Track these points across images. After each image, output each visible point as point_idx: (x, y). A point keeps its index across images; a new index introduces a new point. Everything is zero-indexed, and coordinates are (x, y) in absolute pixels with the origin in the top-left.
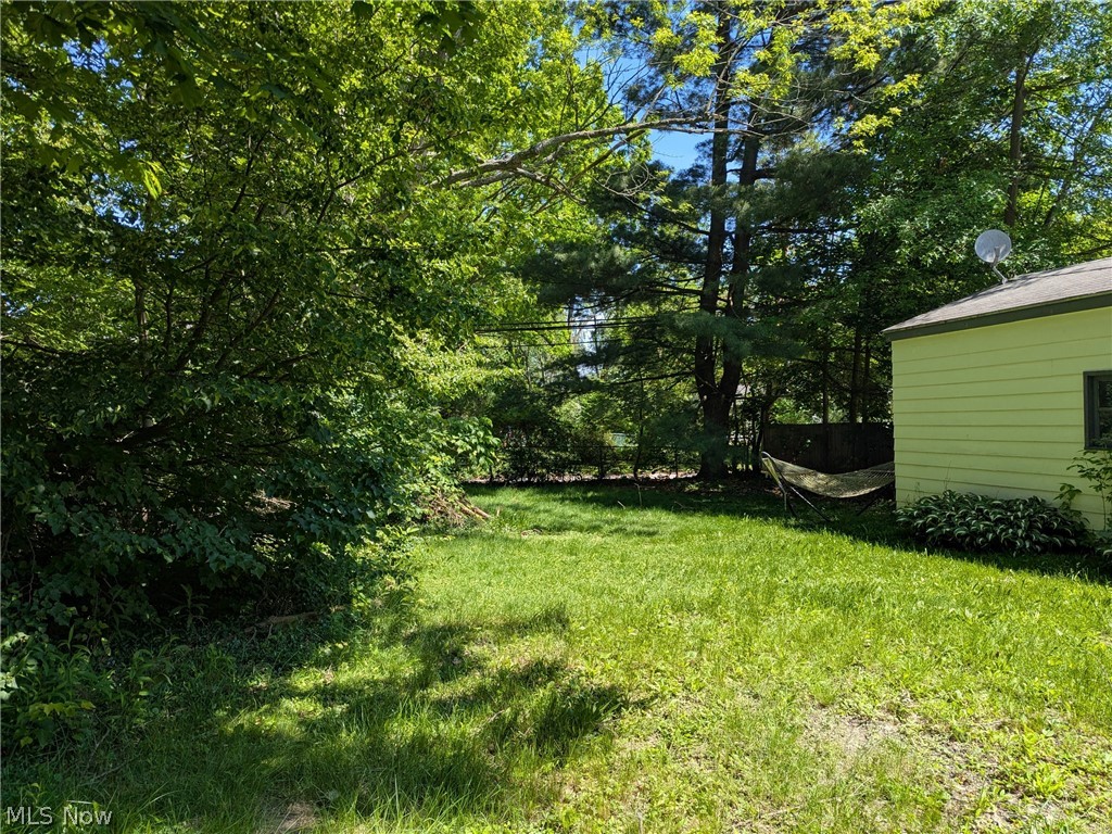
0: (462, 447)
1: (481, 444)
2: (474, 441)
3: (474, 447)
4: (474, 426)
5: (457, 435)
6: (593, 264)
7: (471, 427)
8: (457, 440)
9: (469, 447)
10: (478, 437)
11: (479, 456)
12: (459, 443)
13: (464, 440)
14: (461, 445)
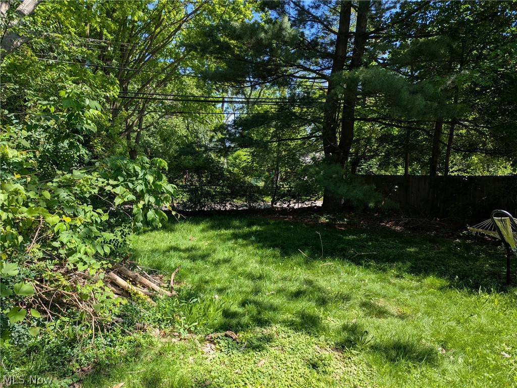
0: (122, 197)
1: (150, 192)
2: (139, 188)
3: (140, 196)
4: (143, 168)
5: (116, 179)
6: (263, 35)
7: (138, 169)
8: (114, 186)
9: (131, 197)
10: (146, 182)
11: (146, 208)
12: (118, 190)
13: (127, 187)
14: (122, 194)
